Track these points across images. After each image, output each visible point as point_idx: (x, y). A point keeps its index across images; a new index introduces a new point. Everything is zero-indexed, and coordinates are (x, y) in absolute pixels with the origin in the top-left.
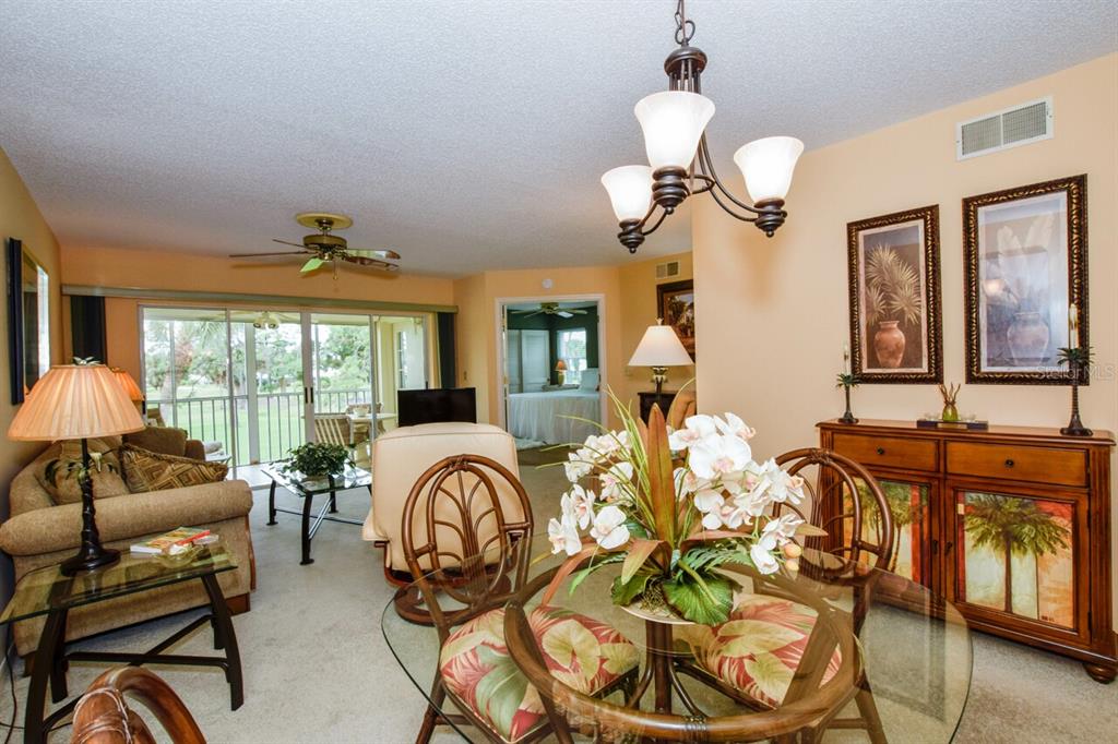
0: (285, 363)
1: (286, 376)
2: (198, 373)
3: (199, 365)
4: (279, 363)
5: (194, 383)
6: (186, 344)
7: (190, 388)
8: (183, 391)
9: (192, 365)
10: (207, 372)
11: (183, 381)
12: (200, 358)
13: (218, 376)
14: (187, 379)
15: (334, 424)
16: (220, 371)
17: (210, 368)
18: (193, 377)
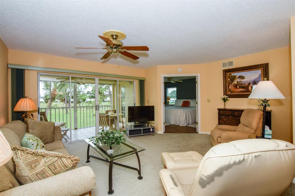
0: (80, 97)
1: (80, 100)
2: (58, 99)
3: (58, 97)
4: (79, 97)
5: (57, 102)
6: (55, 91)
7: (55, 103)
8: (54, 104)
9: (56, 97)
10: (60, 99)
11: (54, 101)
12: (58, 95)
13: (63, 100)
14: (55, 101)
15: (104, 117)
16: (63, 99)
17: (61, 98)
18: (56, 100)
